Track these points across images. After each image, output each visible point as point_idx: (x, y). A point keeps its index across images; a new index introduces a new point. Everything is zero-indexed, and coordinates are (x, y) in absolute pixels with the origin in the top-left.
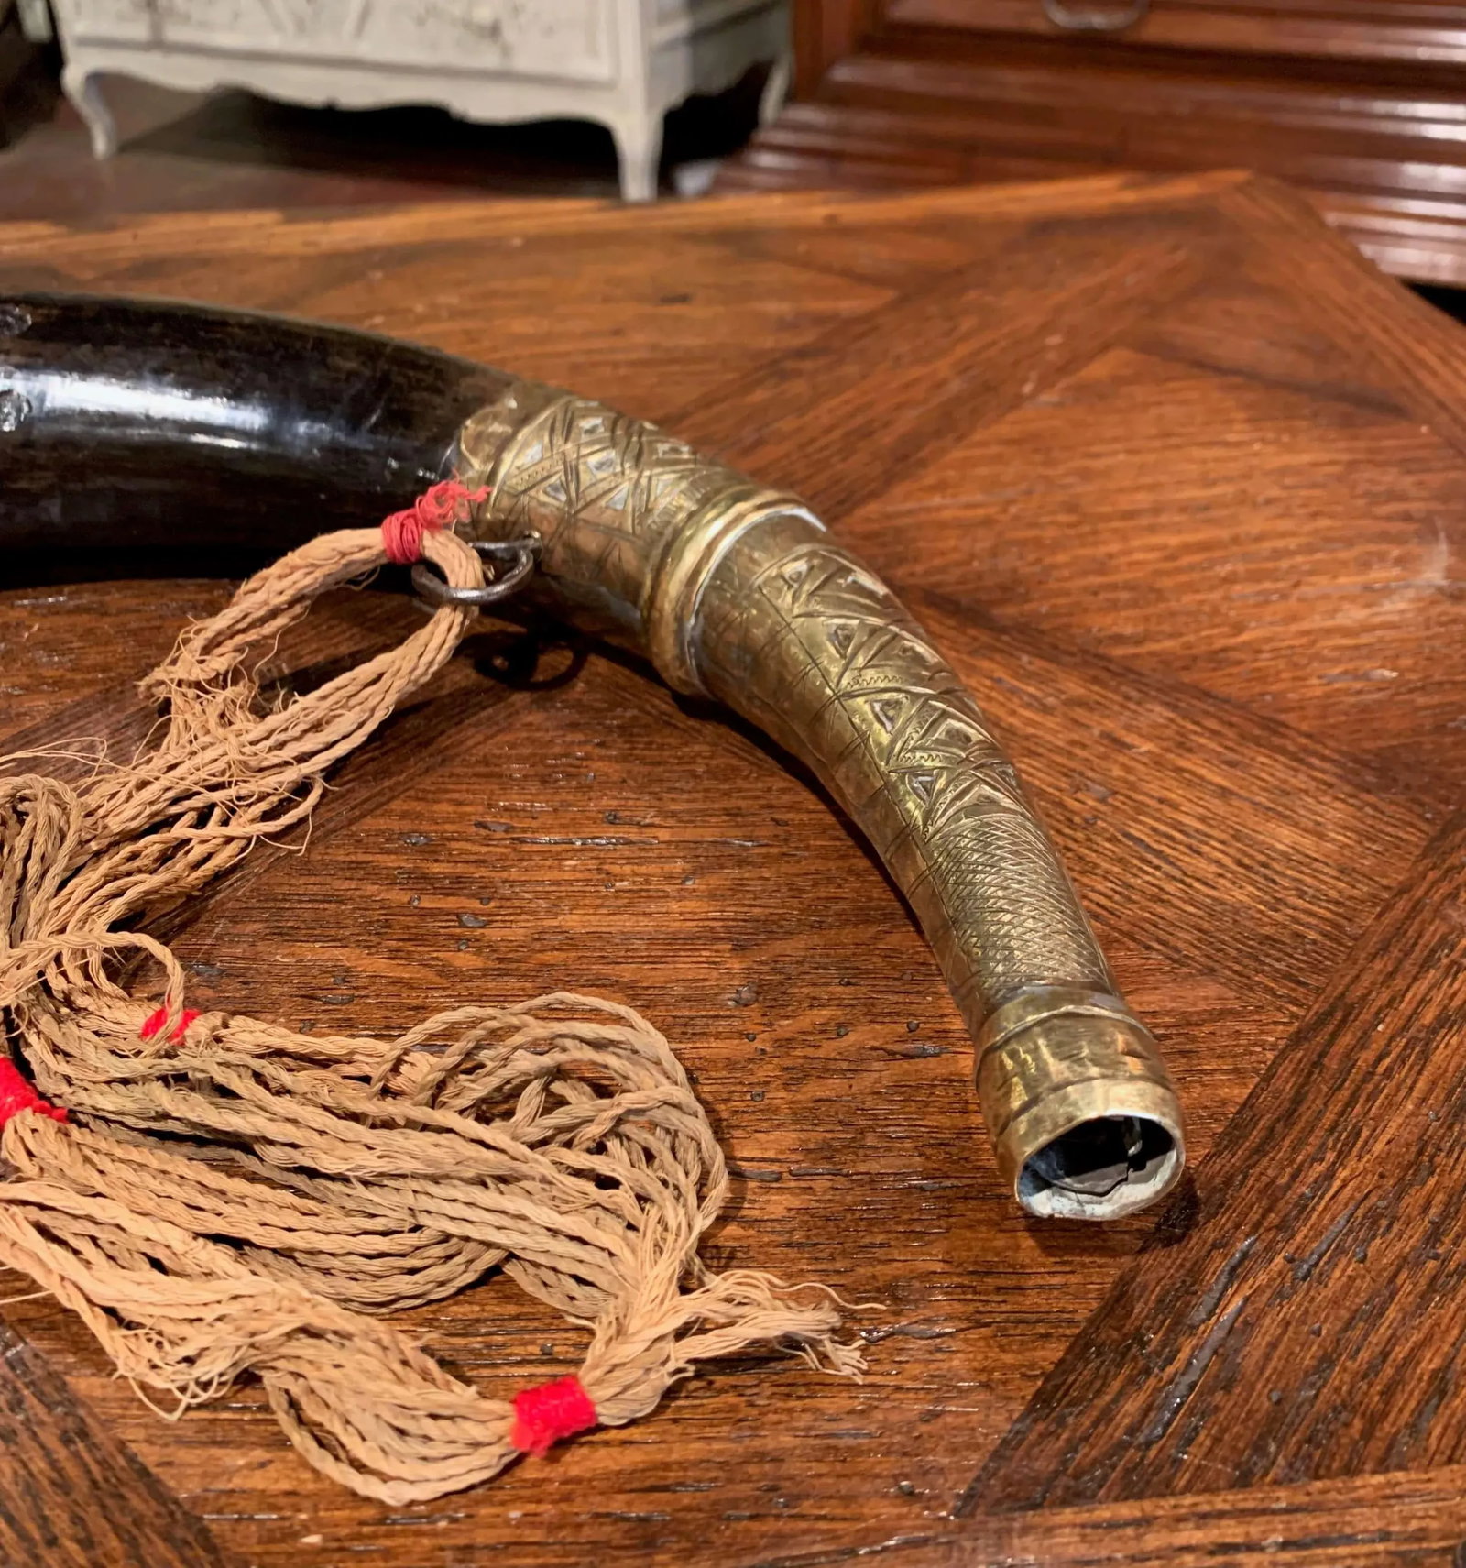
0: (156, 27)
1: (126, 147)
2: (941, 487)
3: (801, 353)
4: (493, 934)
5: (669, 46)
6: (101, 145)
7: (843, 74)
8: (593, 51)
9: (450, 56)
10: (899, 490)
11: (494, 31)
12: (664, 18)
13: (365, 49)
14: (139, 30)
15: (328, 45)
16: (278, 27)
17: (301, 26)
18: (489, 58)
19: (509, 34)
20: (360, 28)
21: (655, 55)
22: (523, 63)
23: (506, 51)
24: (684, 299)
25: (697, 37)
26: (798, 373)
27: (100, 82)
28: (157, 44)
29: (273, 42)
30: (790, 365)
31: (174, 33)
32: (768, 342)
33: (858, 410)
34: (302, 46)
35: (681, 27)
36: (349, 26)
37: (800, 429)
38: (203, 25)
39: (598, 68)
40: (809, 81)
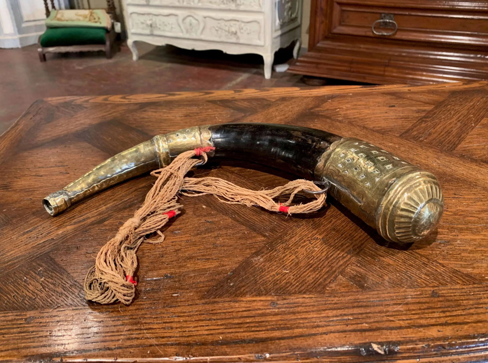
0: (152, 31)
1: (140, 58)
2: (470, 142)
3: (424, 117)
4: (449, 210)
5: (276, 38)
6: (135, 58)
7: (320, 45)
8: (259, 39)
9: (223, 39)
10: (463, 143)
11: (235, 34)
12: (276, 31)
13: (203, 37)
14: (147, 31)
15: (194, 36)
16: (182, 32)
17: (187, 32)
18: (234, 40)
19: (239, 34)
20: (202, 33)
21: (274, 39)
22: (241, 41)
23: (238, 38)
24: (394, 106)
25: (281, 35)
26: (428, 121)
27: (136, 43)
28: (152, 35)
29: (180, 35)
30: (425, 119)
31: (156, 32)
32: (417, 115)
33: (444, 128)
34: (187, 36)
35: (279, 33)
36: (199, 31)
37: (436, 131)
38: (164, 30)
39: (261, 43)
40: (312, 46)
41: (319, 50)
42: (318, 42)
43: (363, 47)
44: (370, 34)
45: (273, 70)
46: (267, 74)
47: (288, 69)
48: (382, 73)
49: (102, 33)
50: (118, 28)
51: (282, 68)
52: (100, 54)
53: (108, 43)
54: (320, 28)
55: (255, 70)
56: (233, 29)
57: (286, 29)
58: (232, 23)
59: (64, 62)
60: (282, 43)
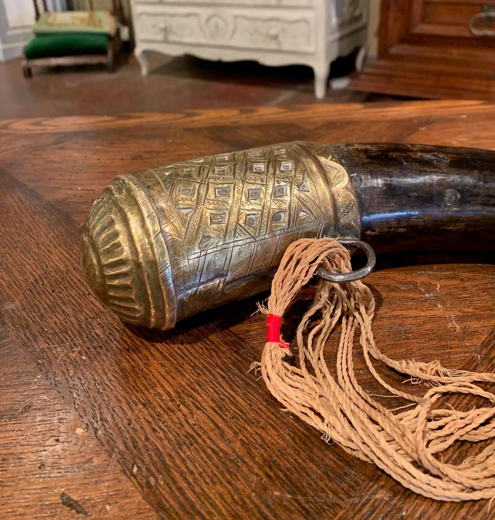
0: (166, 36)
1: (152, 72)
5: (333, 42)
6: (144, 71)
7: (394, 50)
8: (309, 44)
9: (260, 45)
11: (275, 38)
12: (332, 33)
13: (233, 43)
14: (160, 37)
15: (221, 41)
16: (205, 36)
17: (212, 35)
18: (274, 46)
19: (281, 38)
20: (232, 37)
21: (329, 45)
22: (285, 47)
23: (279, 43)
25: (341, 39)
27: (147, 53)
28: (166, 41)
29: (203, 41)
31: (172, 38)
34: (212, 42)
35: (337, 35)
36: (228, 35)
38: (181, 35)
39: (310, 49)
40: (383, 53)
41: (394, 58)
42: (391, 46)
43: (456, 53)
44: (467, 34)
45: (328, 85)
46: (320, 91)
47: (350, 85)
48: (484, 89)
49: (103, 41)
50: (125, 34)
51: (340, 84)
52: (100, 68)
53: (110, 53)
54: (395, 28)
55: (302, 87)
56: (273, 32)
57: (347, 30)
58: (272, 23)
59: (54, 78)
60: (340, 50)
